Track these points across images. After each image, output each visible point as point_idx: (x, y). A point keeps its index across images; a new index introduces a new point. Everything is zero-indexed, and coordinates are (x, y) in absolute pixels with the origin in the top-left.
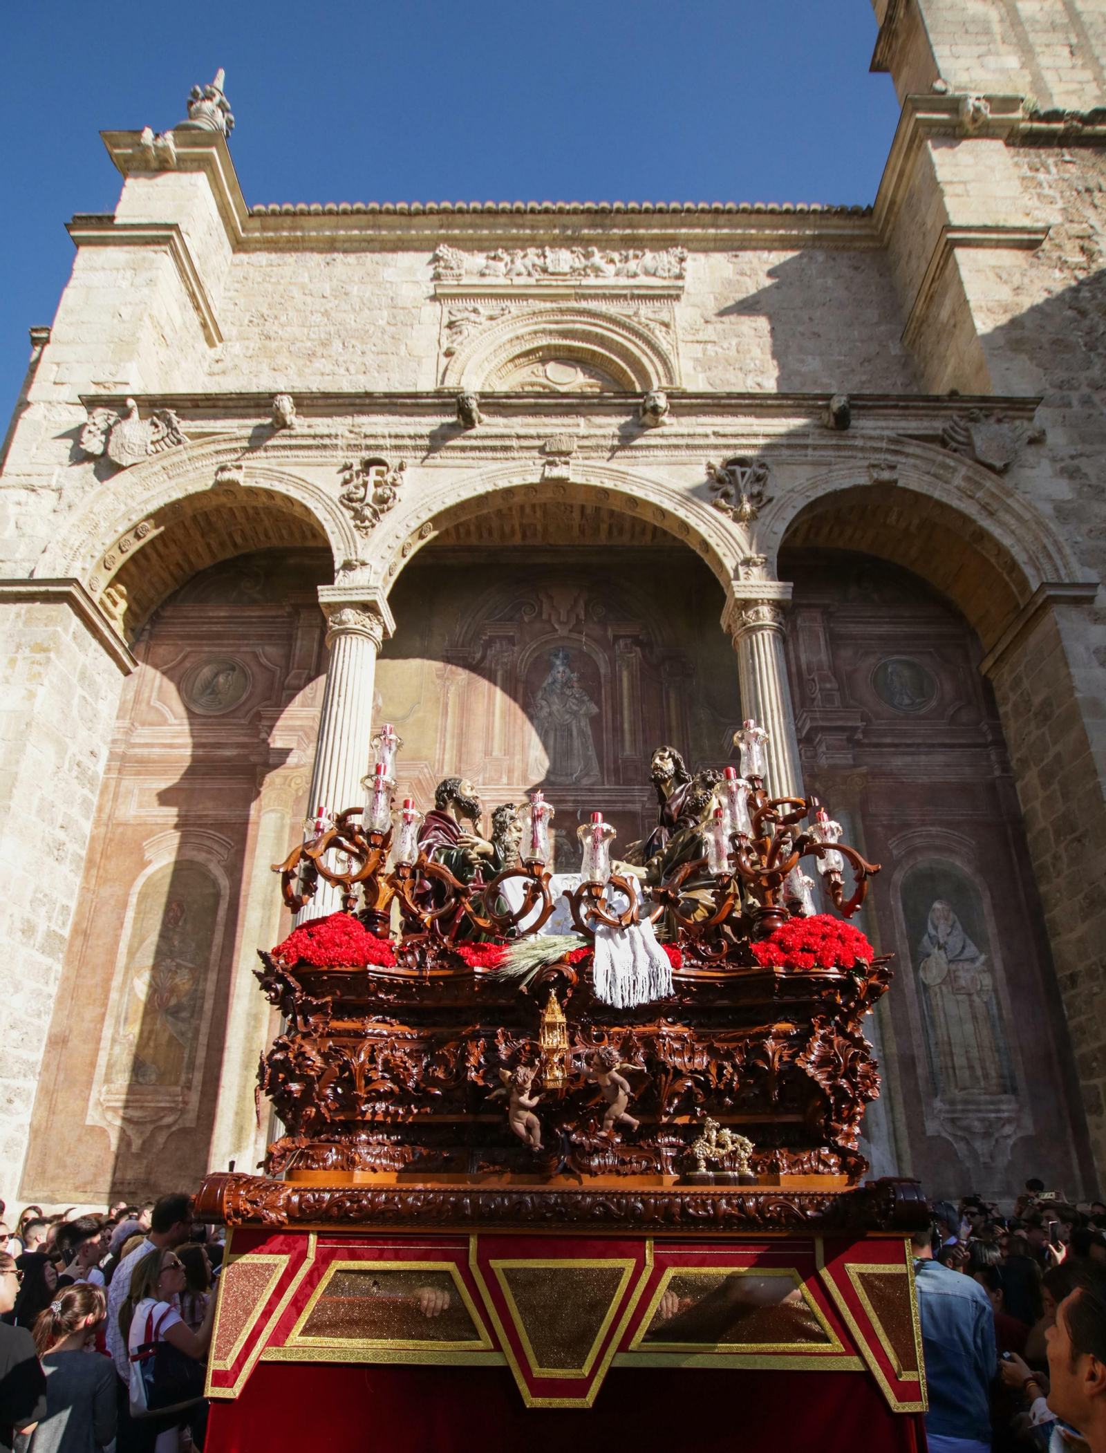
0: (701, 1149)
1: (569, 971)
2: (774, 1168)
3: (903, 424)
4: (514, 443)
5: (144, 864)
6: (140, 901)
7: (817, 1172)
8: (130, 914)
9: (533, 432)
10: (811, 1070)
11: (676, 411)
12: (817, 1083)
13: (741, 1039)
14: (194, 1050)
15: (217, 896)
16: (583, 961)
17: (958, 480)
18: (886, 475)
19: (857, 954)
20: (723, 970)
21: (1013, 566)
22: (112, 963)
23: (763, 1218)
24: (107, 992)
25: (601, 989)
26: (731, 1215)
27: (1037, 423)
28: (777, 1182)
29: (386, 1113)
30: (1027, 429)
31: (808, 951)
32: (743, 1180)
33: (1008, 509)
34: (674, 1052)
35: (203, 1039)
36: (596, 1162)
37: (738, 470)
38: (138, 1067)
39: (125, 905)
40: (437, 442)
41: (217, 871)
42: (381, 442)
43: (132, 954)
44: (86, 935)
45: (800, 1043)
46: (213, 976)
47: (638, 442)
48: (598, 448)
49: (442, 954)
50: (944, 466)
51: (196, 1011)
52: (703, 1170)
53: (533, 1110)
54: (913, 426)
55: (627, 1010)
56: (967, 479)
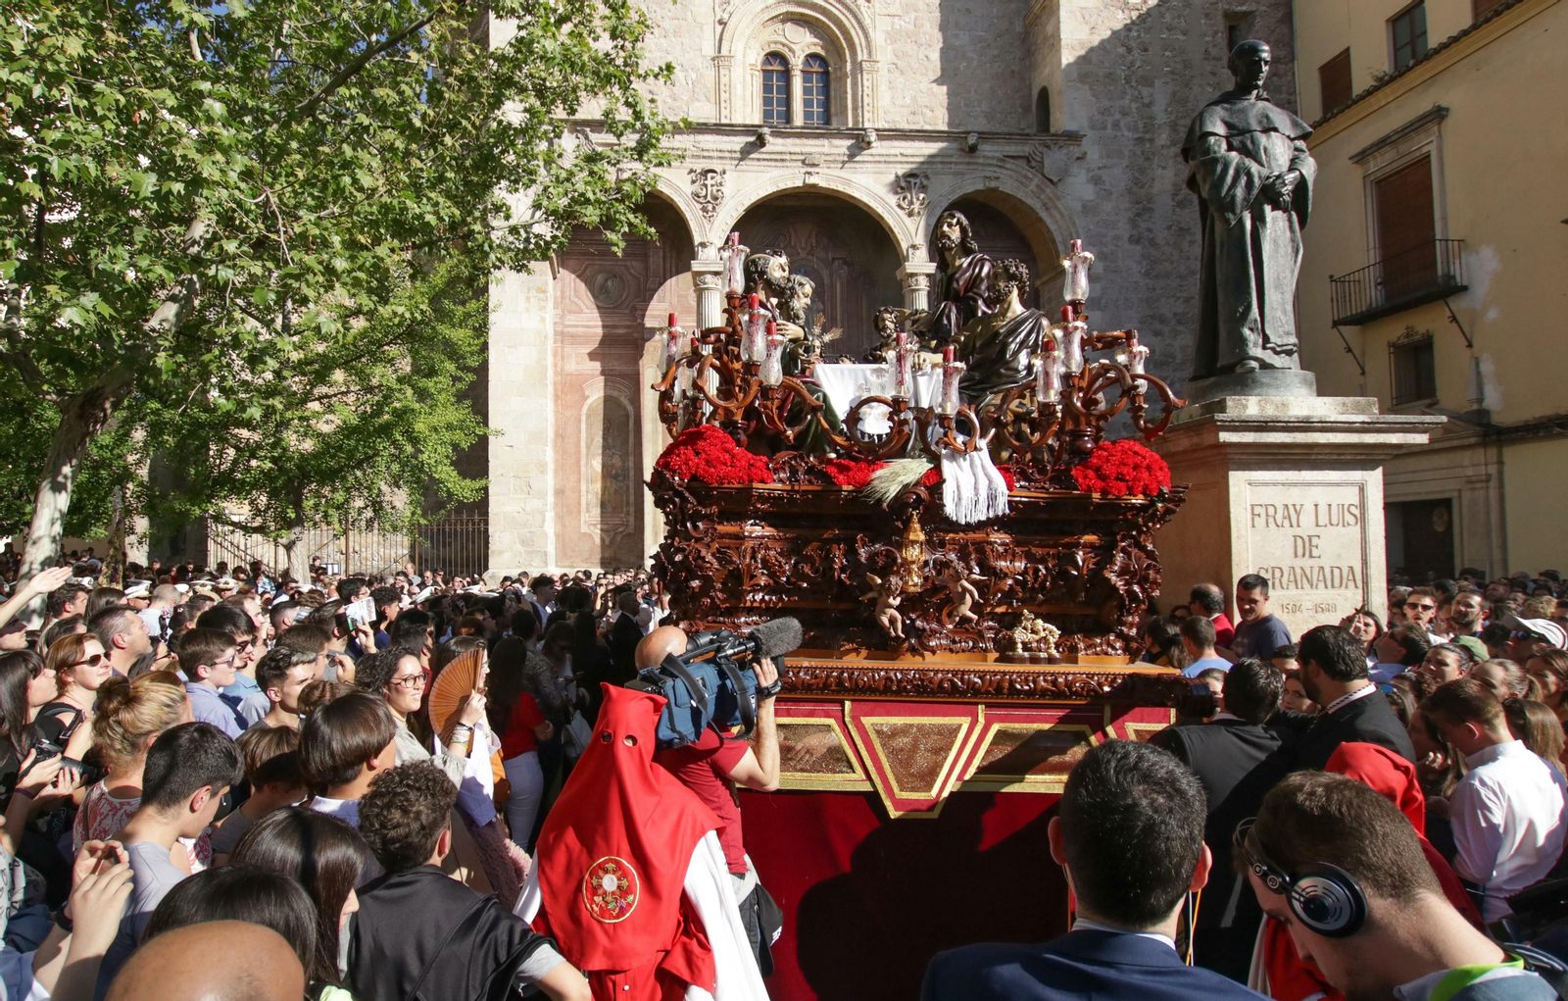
0: (1020, 635)
1: (922, 492)
2: (1074, 649)
3: (1007, 148)
4: (788, 157)
5: (586, 398)
6: (587, 419)
7: (1106, 654)
8: (583, 426)
9: (798, 150)
10: (1113, 578)
11: (881, 138)
12: (1117, 589)
13: (1055, 546)
14: (628, 496)
15: (627, 416)
16: (934, 482)
17: (1032, 187)
18: (993, 184)
19: (1159, 482)
20: (1048, 493)
21: (1054, 242)
22: (579, 452)
23: (1070, 689)
24: (579, 467)
25: (950, 509)
26: (1047, 690)
27: (1083, 149)
28: (1075, 661)
29: (763, 600)
30: (1076, 151)
31: (1123, 480)
32: (1051, 660)
33: (1056, 208)
34: (1000, 557)
35: (632, 491)
36: (932, 644)
37: (913, 181)
38: (603, 505)
39: (580, 421)
40: (746, 153)
41: (625, 401)
42: (711, 154)
43: (588, 447)
44: (563, 438)
45: (1104, 553)
46: (631, 459)
47: (857, 159)
48: (835, 161)
49: (810, 470)
50: (1026, 177)
51: (626, 477)
52: (1020, 651)
53: (897, 608)
54: (1012, 149)
55: (968, 524)
56: (1038, 186)
